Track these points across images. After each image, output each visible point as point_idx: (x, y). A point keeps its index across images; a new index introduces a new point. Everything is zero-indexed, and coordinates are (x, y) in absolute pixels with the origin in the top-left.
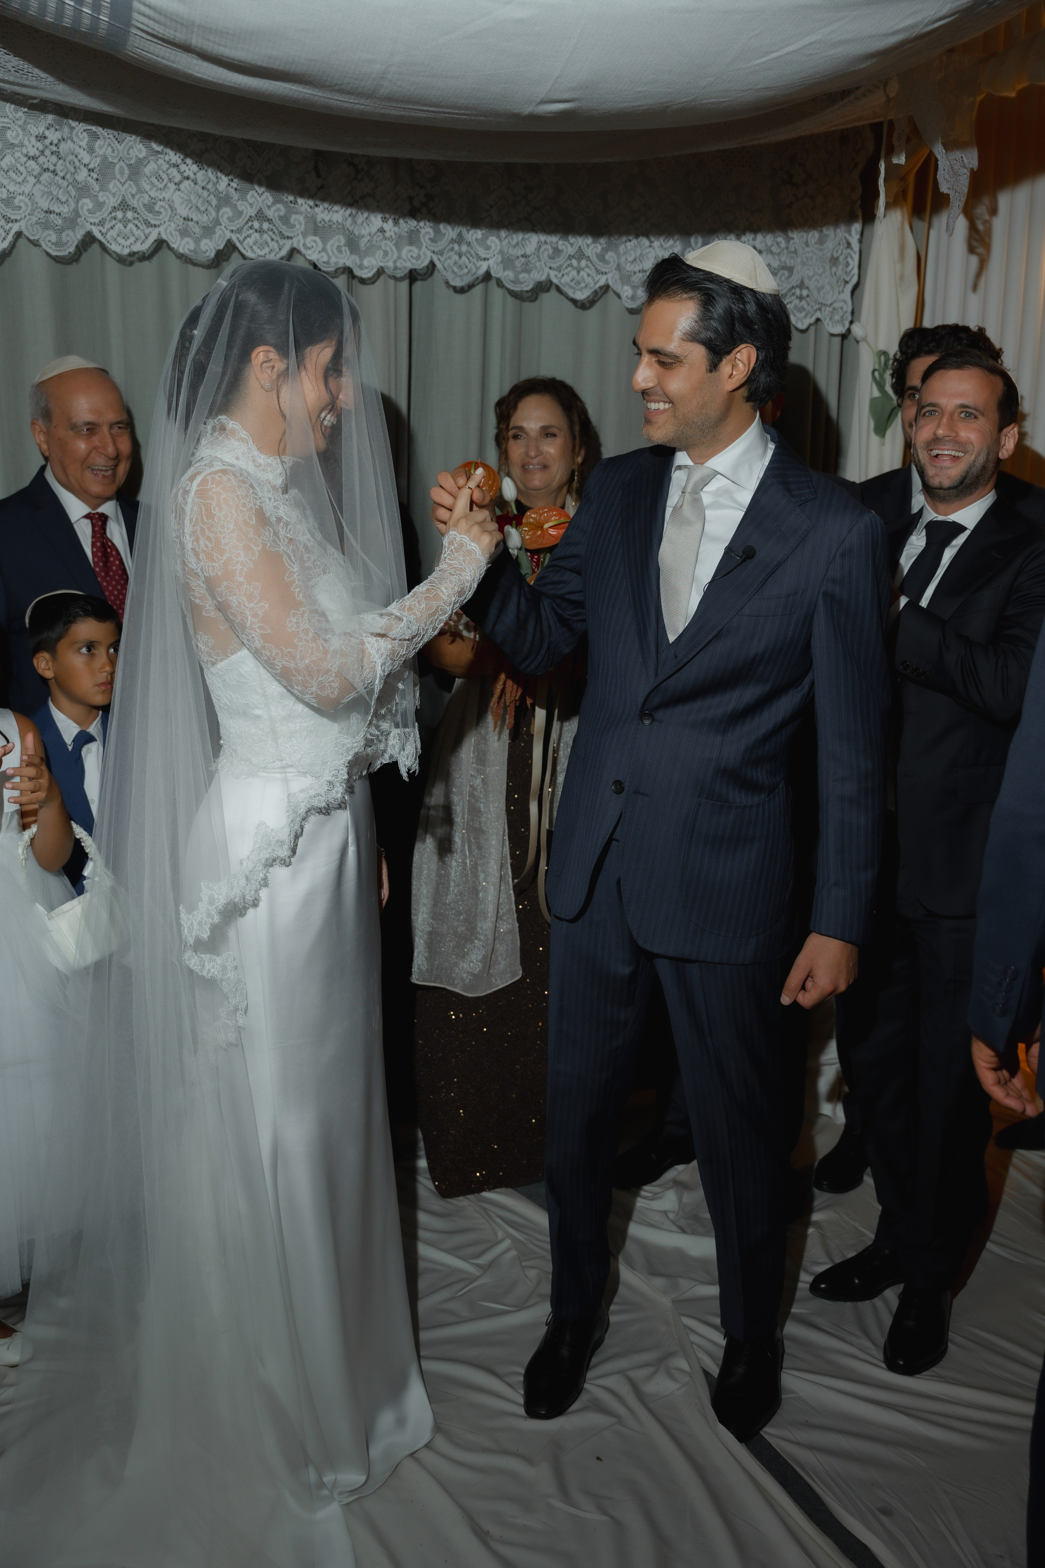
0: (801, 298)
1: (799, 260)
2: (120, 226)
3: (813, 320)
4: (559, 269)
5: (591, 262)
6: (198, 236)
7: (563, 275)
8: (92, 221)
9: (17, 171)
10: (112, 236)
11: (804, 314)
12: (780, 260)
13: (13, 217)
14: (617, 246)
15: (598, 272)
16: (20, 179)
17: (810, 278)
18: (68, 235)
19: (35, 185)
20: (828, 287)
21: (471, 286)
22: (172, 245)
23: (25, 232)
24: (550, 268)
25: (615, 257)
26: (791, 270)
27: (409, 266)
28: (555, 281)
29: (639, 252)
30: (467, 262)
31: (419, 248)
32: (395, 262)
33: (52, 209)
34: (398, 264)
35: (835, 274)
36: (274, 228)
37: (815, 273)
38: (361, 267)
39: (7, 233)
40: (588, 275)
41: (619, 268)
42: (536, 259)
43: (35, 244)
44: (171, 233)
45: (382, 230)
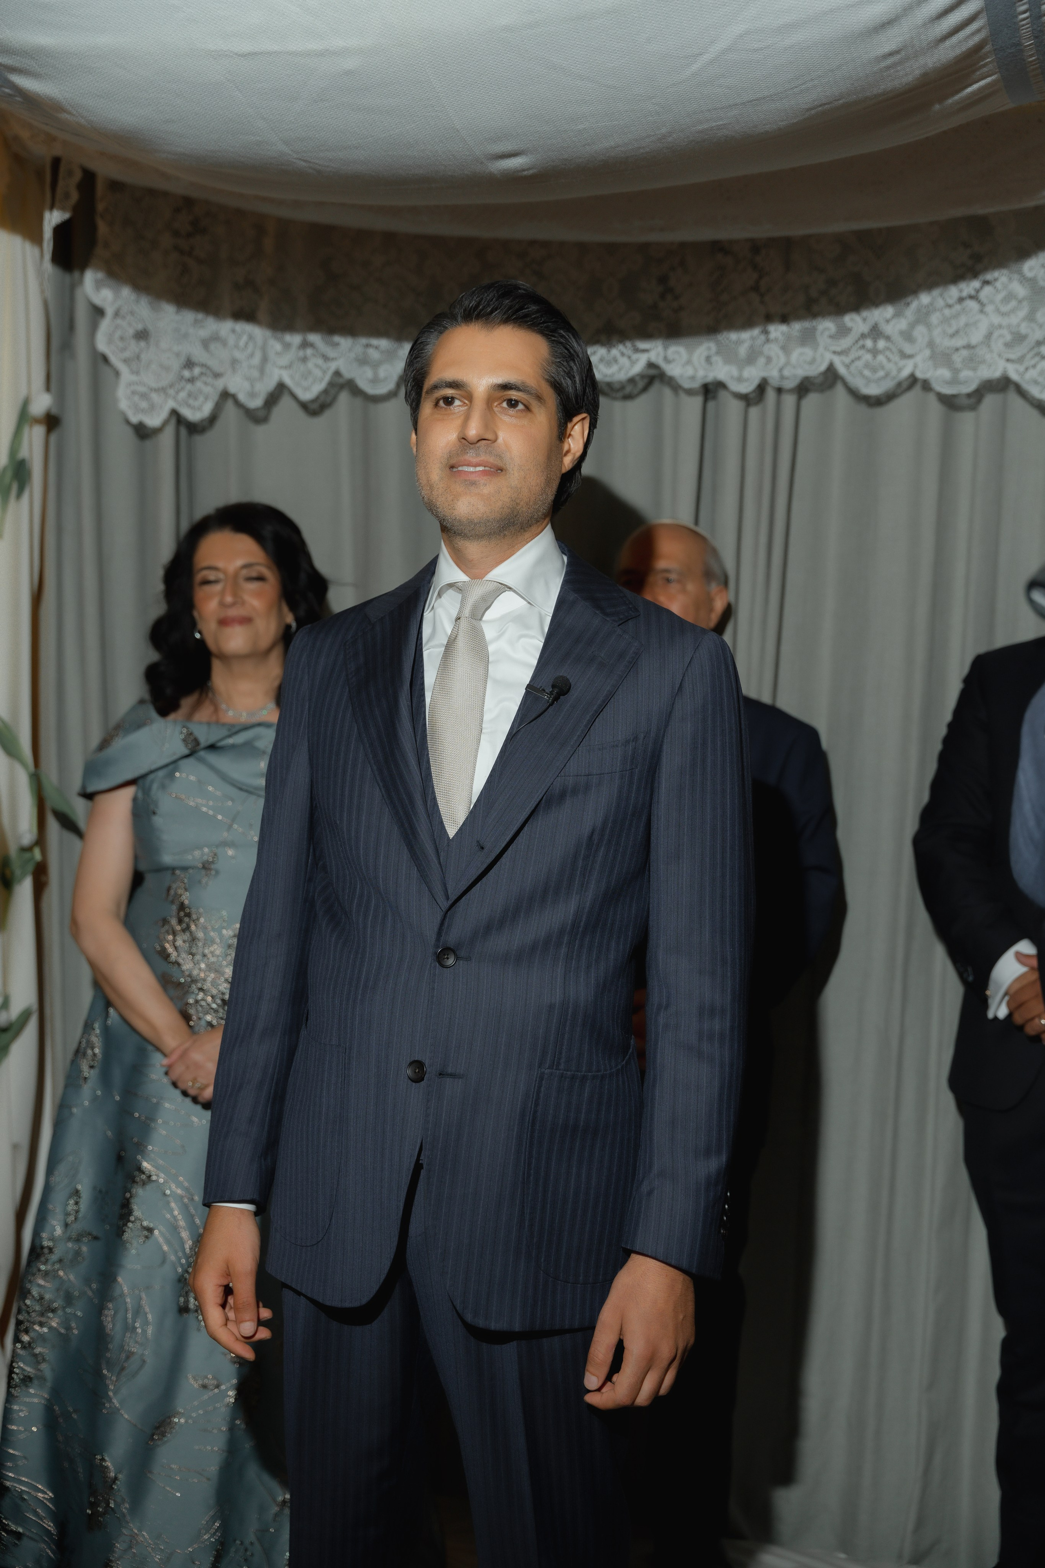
4: (1020, 360)
21: (891, 395)
24: (1008, 360)
27: (801, 372)
28: (1014, 376)
30: (884, 361)
32: (781, 370)
34: (786, 373)
38: (739, 380)
39: (326, 373)
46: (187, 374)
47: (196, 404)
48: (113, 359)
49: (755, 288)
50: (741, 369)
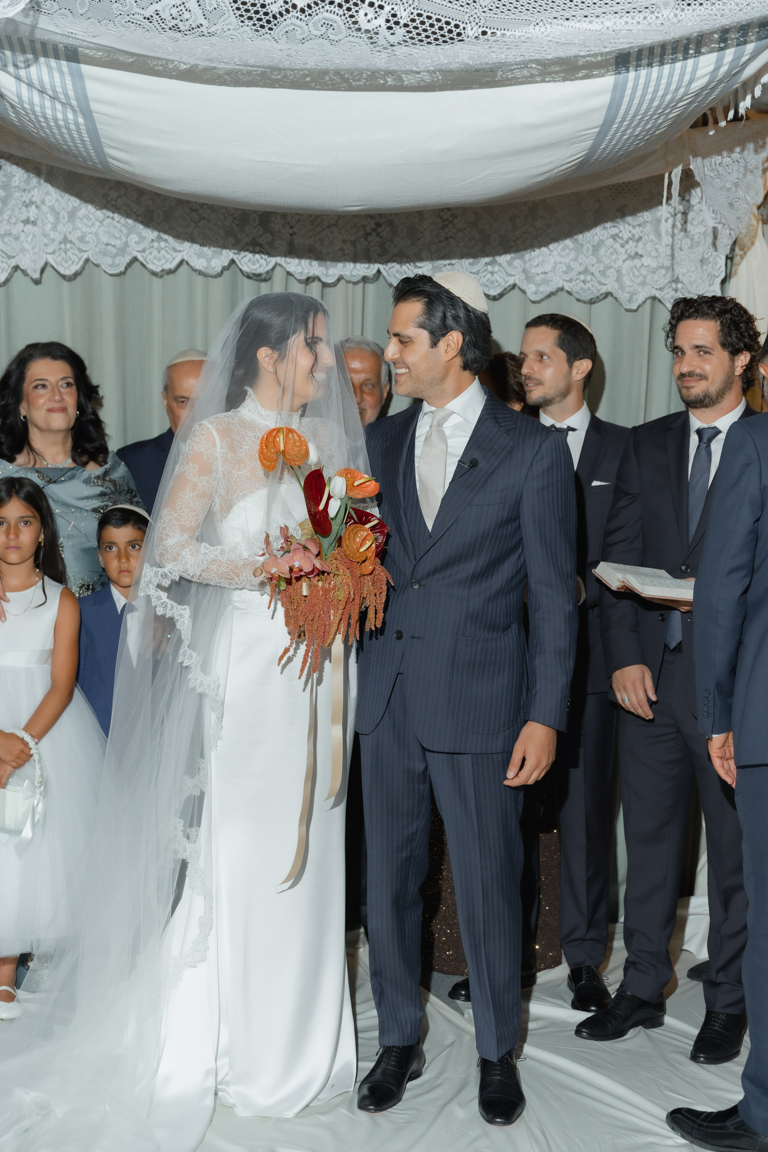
0: (676, 290)
2: (155, 252)
5: (503, 268)
6: (210, 257)
7: (481, 277)
8: (138, 249)
9: (88, 219)
10: (150, 259)
12: (658, 262)
13: (84, 249)
14: (523, 256)
15: (508, 275)
16: (90, 224)
17: (684, 275)
18: (120, 260)
19: (100, 227)
20: (700, 281)
22: (191, 264)
23: (92, 259)
25: (521, 263)
27: (362, 274)
29: (541, 259)
30: (406, 269)
32: (351, 271)
33: (110, 242)
34: (354, 273)
35: (706, 270)
36: (263, 251)
37: (688, 271)
38: (327, 275)
39: (80, 259)
40: (500, 277)
41: (524, 271)
42: (460, 266)
43: (97, 266)
44: (190, 256)
45: (342, 249)
49: (336, 225)
50: (327, 269)
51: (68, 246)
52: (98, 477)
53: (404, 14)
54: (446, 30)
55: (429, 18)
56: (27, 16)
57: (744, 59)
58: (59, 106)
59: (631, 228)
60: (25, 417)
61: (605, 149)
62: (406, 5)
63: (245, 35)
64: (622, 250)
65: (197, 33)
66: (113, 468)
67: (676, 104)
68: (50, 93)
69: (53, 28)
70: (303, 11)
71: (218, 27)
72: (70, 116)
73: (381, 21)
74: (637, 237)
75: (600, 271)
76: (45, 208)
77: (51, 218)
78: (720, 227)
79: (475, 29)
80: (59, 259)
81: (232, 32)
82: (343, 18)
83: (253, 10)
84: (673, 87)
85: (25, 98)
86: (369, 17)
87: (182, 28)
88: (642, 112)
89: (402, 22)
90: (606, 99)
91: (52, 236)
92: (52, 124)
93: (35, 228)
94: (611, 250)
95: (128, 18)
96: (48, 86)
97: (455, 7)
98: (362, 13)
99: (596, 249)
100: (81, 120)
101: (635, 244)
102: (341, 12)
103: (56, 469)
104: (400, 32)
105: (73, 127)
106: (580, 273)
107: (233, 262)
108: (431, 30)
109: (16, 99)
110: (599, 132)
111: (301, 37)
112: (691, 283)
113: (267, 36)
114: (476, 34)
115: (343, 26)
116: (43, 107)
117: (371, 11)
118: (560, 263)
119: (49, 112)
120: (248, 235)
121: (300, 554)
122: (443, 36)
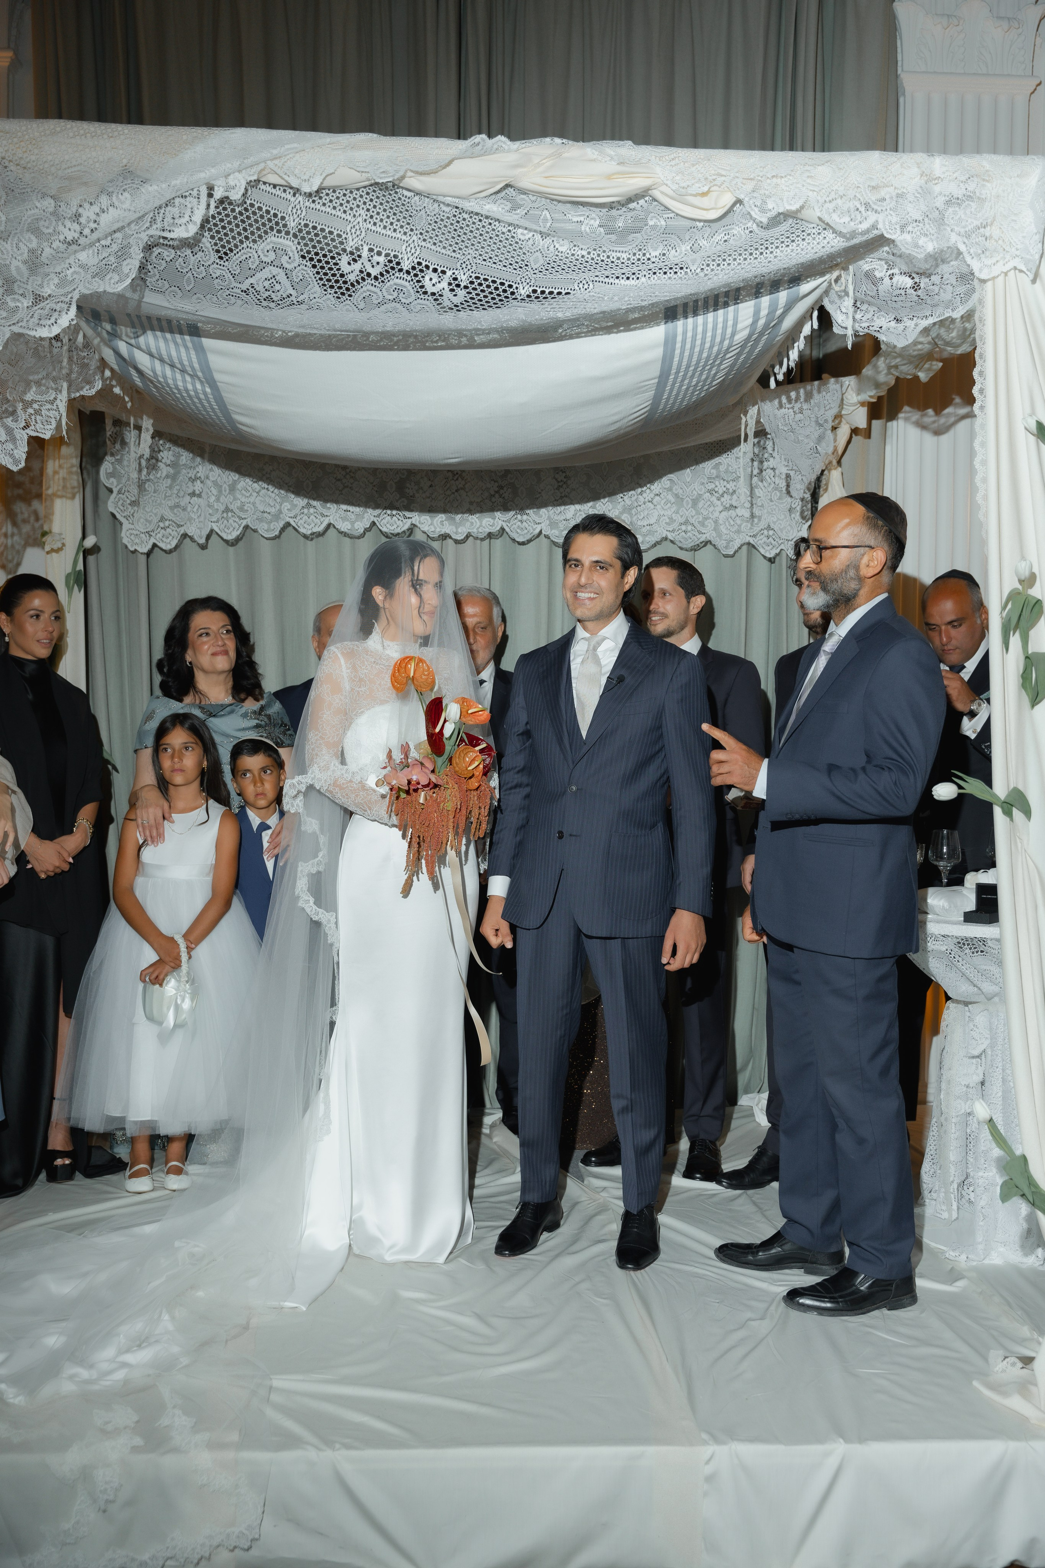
0: (768, 537)
1: (765, 511)
2: (306, 518)
3: (778, 551)
8: (290, 515)
10: (301, 524)
11: (771, 547)
13: (243, 517)
16: (248, 495)
17: (774, 523)
18: (274, 525)
19: (257, 497)
20: (789, 528)
21: (529, 541)
22: (337, 527)
23: (250, 525)
26: (760, 518)
27: (488, 530)
29: (646, 512)
30: (527, 526)
31: (494, 518)
32: (478, 529)
33: (266, 511)
34: (480, 530)
37: (778, 519)
38: (456, 533)
39: (240, 526)
43: (255, 531)
46: (162, 525)
47: (168, 541)
48: (118, 516)
50: (457, 528)
51: (230, 514)
52: (255, 712)
53: (464, 278)
54: (501, 290)
55: (486, 280)
56: (134, 291)
57: (779, 312)
58: (188, 378)
59: (725, 483)
60: (190, 663)
61: (668, 399)
62: (466, 270)
63: (329, 302)
64: (719, 503)
65: (288, 303)
66: (269, 705)
67: (725, 355)
68: (179, 366)
69: (166, 304)
70: (376, 278)
71: (305, 296)
72: (199, 386)
73: (444, 284)
74: (731, 491)
75: (699, 522)
76: (209, 483)
77: (215, 491)
78: (792, 473)
79: (526, 288)
80: (222, 526)
81: (317, 300)
82: (412, 283)
83: (333, 279)
84: (718, 339)
85: (159, 373)
86: (434, 281)
87: (275, 299)
88: (694, 363)
89: (462, 285)
90: (659, 352)
91: (216, 507)
92: (185, 395)
93: (200, 500)
94: (709, 503)
95: (228, 292)
96: (176, 361)
97: (509, 270)
98: (427, 278)
99: (695, 502)
100: (208, 390)
101: (729, 497)
102: (409, 278)
103: (217, 705)
104: (461, 293)
105: (202, 396)
106: (681, 524)
107: (374, 523)
108: (488, 291)
109: (151, 374)
110: (658, 383)
111: (376, 302)
112: (781, 530)
113: (348, 302)
114: (528, 293)
115: (412, 291)
116: (174, 380)
117: (435, 276)
118: (664, 515)
119: (180, 384)
120: (386, 500)
121: (418, 769)
122: (499, 295)
